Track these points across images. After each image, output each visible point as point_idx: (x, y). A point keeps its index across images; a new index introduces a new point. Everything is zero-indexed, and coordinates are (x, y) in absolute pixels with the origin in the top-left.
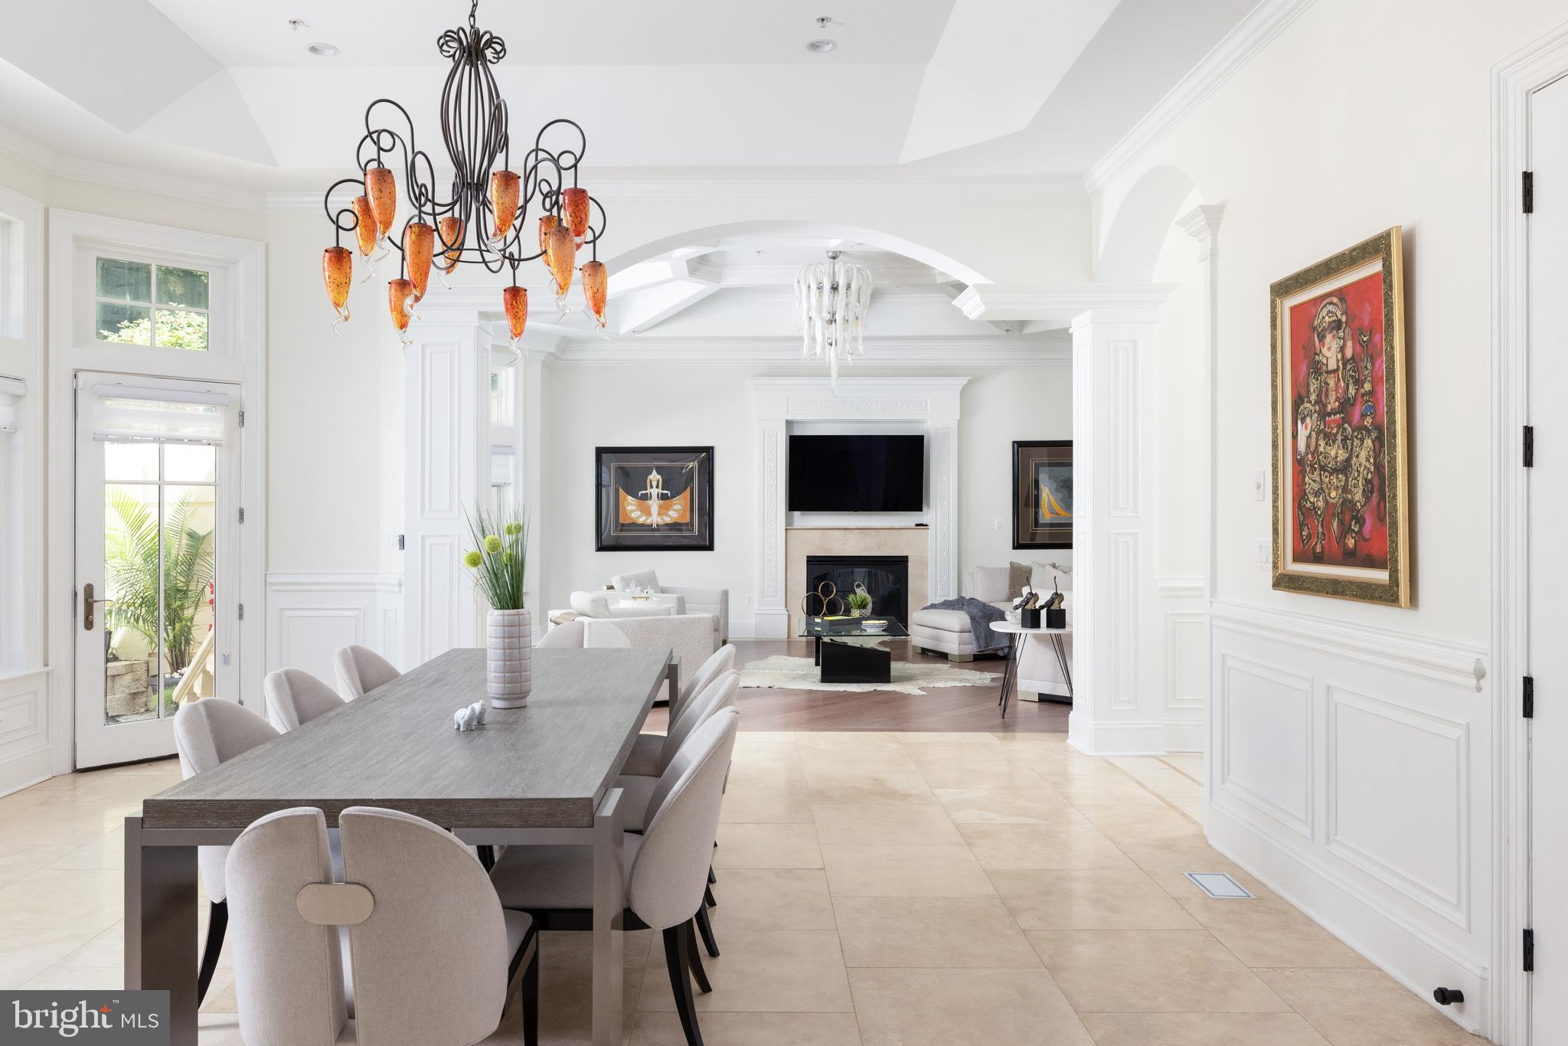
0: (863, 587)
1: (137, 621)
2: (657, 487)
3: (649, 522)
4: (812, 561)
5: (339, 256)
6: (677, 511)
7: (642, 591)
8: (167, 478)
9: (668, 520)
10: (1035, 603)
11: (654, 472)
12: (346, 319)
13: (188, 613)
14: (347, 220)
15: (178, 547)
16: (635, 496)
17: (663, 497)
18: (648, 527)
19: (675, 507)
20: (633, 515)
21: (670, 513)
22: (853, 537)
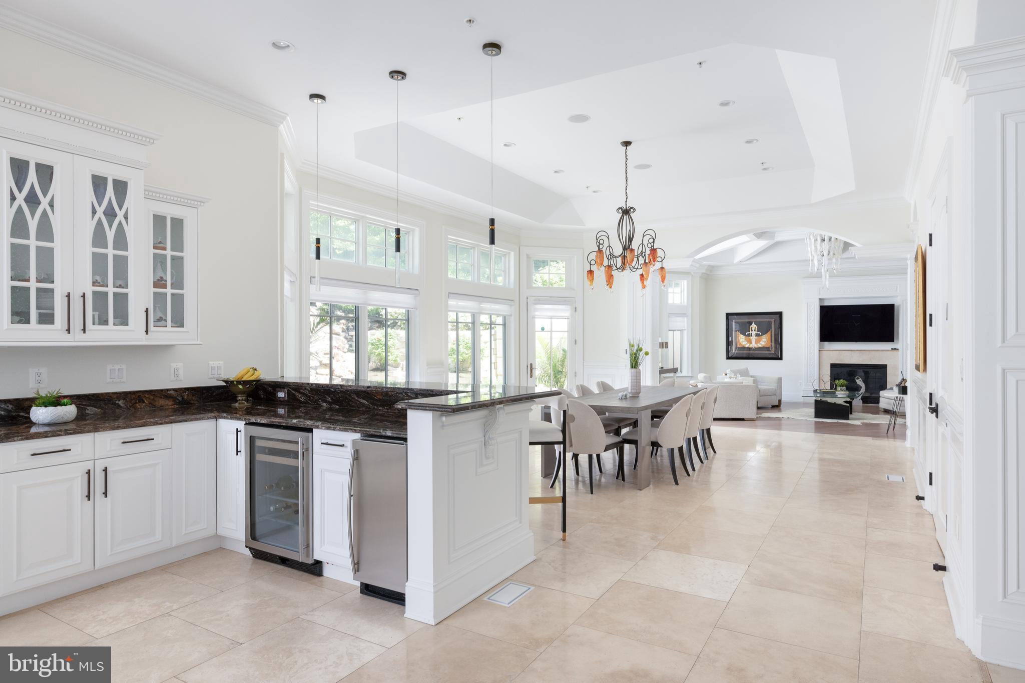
0: (860, 379)
1: (545, 382)
2: (755, 331)
3: (751, 346)
4: (833, 366)
5: (591, 272)
6: (764, 341)
7: (735, 375)
8: (553, 330)
9: (760, 346)
10: (905, 383)
11: (753, 324)
12: (593, 289)
13: (562, 380)
14: (593, 262)
15: (560, 355)
16: (744, 334)
17: (758, 335)
18: (749, 349)
19: (763, 340)
20: (743, 343)
21: (761, 342)
22: (856, 354)
